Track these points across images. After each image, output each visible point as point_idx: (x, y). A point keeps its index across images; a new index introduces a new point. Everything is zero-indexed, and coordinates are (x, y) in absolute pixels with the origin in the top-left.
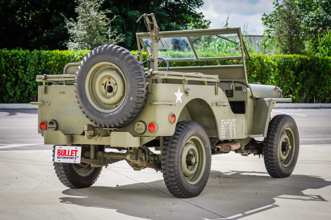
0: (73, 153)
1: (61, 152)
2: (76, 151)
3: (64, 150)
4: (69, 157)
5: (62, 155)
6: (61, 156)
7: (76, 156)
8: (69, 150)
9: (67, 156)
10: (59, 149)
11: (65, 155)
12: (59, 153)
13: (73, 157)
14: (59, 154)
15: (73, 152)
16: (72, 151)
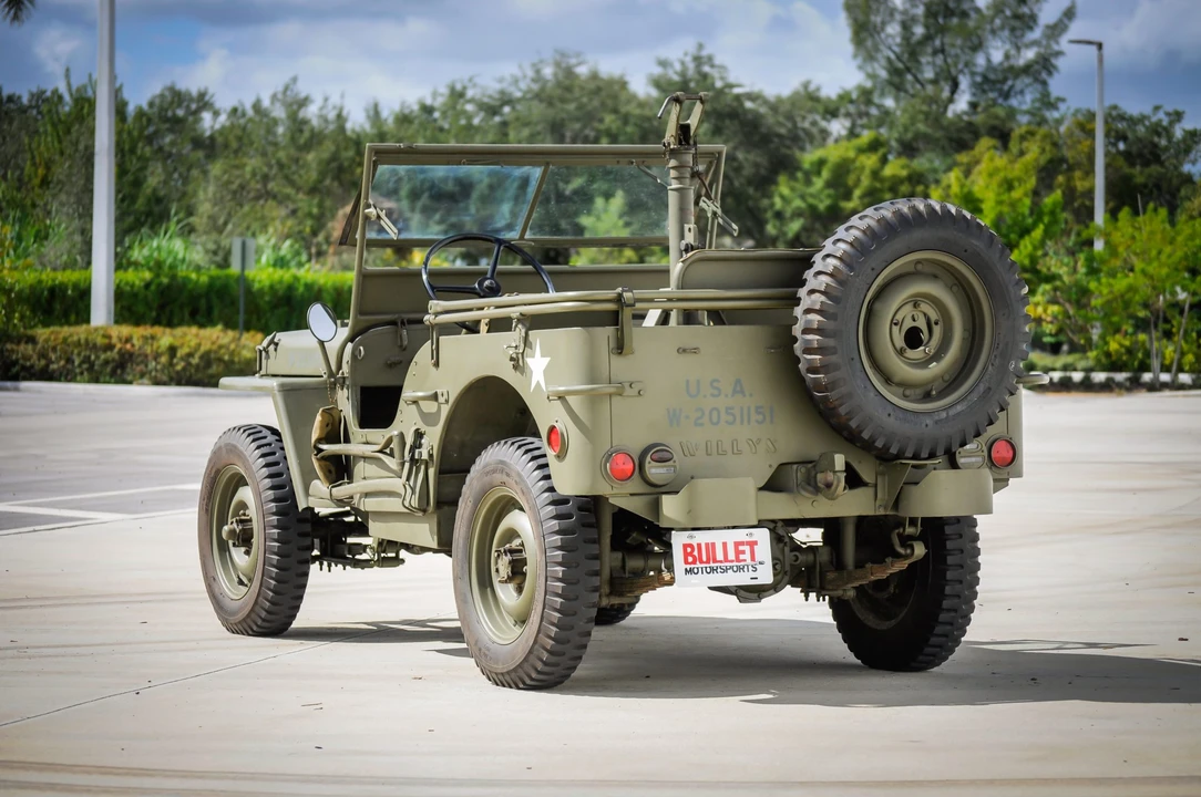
0: (743, 552)
1: (696, 553)
2: (752, 544)
3: (707, 545)
4: (731, 568)
5: (701, 562)
6: (698, 565)
7: (753, 558)
8: (725, 545)
9: (721, 562)
10: (688, 541)
11: (715, 561)
12: (691, 554)
13: (743, 563)
14: (690, 559)
15: (741, 548)
16: (737, 544)
